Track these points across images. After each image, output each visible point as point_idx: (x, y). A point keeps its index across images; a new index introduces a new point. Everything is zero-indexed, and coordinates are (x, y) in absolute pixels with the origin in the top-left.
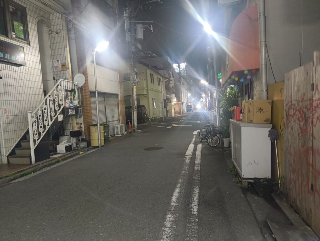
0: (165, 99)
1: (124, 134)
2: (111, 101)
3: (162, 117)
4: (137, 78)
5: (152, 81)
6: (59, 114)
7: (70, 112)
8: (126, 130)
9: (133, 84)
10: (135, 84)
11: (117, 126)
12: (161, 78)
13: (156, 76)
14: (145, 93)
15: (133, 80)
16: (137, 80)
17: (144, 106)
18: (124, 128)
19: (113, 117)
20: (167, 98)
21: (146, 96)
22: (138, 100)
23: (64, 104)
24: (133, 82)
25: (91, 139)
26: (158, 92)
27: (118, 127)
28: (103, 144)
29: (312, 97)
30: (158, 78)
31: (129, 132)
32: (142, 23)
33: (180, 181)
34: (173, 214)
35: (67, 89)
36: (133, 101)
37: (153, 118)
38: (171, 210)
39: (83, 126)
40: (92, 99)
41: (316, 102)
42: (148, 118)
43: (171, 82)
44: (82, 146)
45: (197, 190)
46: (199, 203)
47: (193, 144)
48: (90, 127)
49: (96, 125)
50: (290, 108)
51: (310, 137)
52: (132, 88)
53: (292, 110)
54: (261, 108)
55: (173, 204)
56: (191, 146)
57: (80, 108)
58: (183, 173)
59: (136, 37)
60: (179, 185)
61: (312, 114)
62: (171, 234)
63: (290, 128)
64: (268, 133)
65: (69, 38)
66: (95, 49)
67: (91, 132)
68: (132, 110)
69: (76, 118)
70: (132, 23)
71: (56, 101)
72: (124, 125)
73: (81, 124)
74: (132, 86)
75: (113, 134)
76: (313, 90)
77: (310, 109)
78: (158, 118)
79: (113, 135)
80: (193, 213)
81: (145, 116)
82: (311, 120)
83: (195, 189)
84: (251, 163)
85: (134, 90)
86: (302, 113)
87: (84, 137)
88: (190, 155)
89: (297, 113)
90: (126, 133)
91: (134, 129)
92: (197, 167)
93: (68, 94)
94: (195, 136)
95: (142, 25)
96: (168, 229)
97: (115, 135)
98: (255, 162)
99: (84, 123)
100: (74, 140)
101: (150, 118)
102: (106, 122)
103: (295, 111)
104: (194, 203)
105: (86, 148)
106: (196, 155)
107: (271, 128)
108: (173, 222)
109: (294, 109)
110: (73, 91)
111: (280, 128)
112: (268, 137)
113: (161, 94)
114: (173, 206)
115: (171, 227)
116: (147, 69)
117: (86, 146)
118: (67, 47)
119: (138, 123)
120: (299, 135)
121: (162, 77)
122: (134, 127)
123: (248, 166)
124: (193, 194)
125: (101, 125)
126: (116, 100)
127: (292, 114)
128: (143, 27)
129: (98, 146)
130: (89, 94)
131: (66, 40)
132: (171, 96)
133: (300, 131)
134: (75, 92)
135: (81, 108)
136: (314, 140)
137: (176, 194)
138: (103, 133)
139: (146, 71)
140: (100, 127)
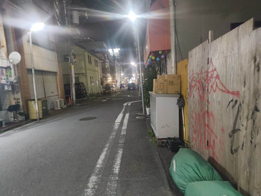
0: (102, 77)
1: (64, 107)
2: (50, 78)
3: (99, 93)
4: (74, 58)
5: (90, 62)
7: (6, 88)
8: (65, 104)
9: (70, 63)
10: (73, 63)
11: (56, 100)
12: (97, 59)
13: (93, 58)
14: (84, 72)
15: (71, 60)
16: (74, 60)
17: (82, 83)
18: (63, 102)
19: (53, 93)
20: (104, 76)
21: (85, 75)
22: (77, 79)
24: (71, 62)
25: (30, 112)
26: (95, 71)
27: (57, 102)
28: (41, 117)
29: (208, 70)
30: (95, 59)
31: (68, 106)
32: (77, 10)
33: (108, 145)
34: (97, 175)
36: (72, 78)
37: (91, 94)
38: (96, 172)
39: (20, 101)
40: (29, 76)
41: (210, 73)
42: (87, 93)
43: (106, 63)
44: (20, 119)
45: (120, 152)
46: (121, 163)
47: (123, 113)
48: (28, 102)
49: (34, 100)
50: (192, 80)
51: (206, 103)
52: (70, 67)
53: (194, 82)
54: (172, 81)
55: (98, 166)
56: (121, 116)
57: (16, 84)
58: (111, 138)
59: (72, 22)
60: (106, 149)
61: (207, 84)
62: (92, 194)
63: (192, 96)
64: (176, 102)
66: (30, 29)
67: (29, 106)
68: (71, 87)
69: (13, 93)
70: (68, 9)
72: (63, 99)
73: (19, 99)
74: (70, 65)
75: (52, 107)
76: (208, 63)
77: (206, 80)
78: (95, 93)
79: (53, 109)
80: (115, 172)
81: (84, 91)
82: (207, 88)
83: (119, 151)
84: (164, 126)
85: (72, 69)
86: (201, 83)
87: (22, 111)
88: (119, 122)
89: (197, 84)
90: (65, 106)
91: (73, 103)
92: (123, 132)
93: (3, 71)
94: (124, 107)
95: (77, 12)
96: (90, 189)
97: (55, 109)
98: (167, 125)
99: (22, 99)
100: (11, 114)
101: (88, 94)
102: (45, 97)
103: (196, 82)
104: (117, 163)
105: (24, 121)
106: (124, 122)
107: (179, 98)
108: (95, 183)
109: (195, 81)
110: (8, 68)
111: (186, 97)
112: (177, 104)
113: (98, 73)
114: (98, 168)
115: (93, 188)
116: (84, 51)
117: (25, 119)
119: (76, 98)
120: (198, 102)
121: (99, 59)
122: (73, 101)
123: (161, 129)
124: (117, 155)
125: (38, 100)
126: (54, 77)
127: (194, 85)
128: (78, 14)
129: (36, 118)
130: (26, 71)
132: (107, 75)
133: (200, 99)
134: (10, 69)
135: (18, 85)
136: (209, 104)
137: (102, 157)
138: (41, 107)
139: (84, 53)
140: (38, 102)
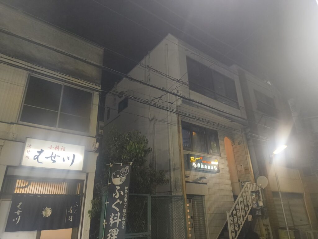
2: (296, 202)
6: (249, 214)
7: (257, 213)
11: (309, 232)
23: (251, 205)
27: (310, 234)
35: (252, 191)
40: (276, 199)
48: (278, 230)
49: (285, 228)
57: (265, 209)
65: (249, 146)
66: (273, 153)
67: (279, 236)
69: (262, 219)
71: (245, 202)
93: (254, 195)
99: (271, 225)
102: (294, 226)
110: (257, 192)
118: (248, 154)
126: (300, 200)
131: (247, 148)
134: (259, 193)
140: (289, 232)
